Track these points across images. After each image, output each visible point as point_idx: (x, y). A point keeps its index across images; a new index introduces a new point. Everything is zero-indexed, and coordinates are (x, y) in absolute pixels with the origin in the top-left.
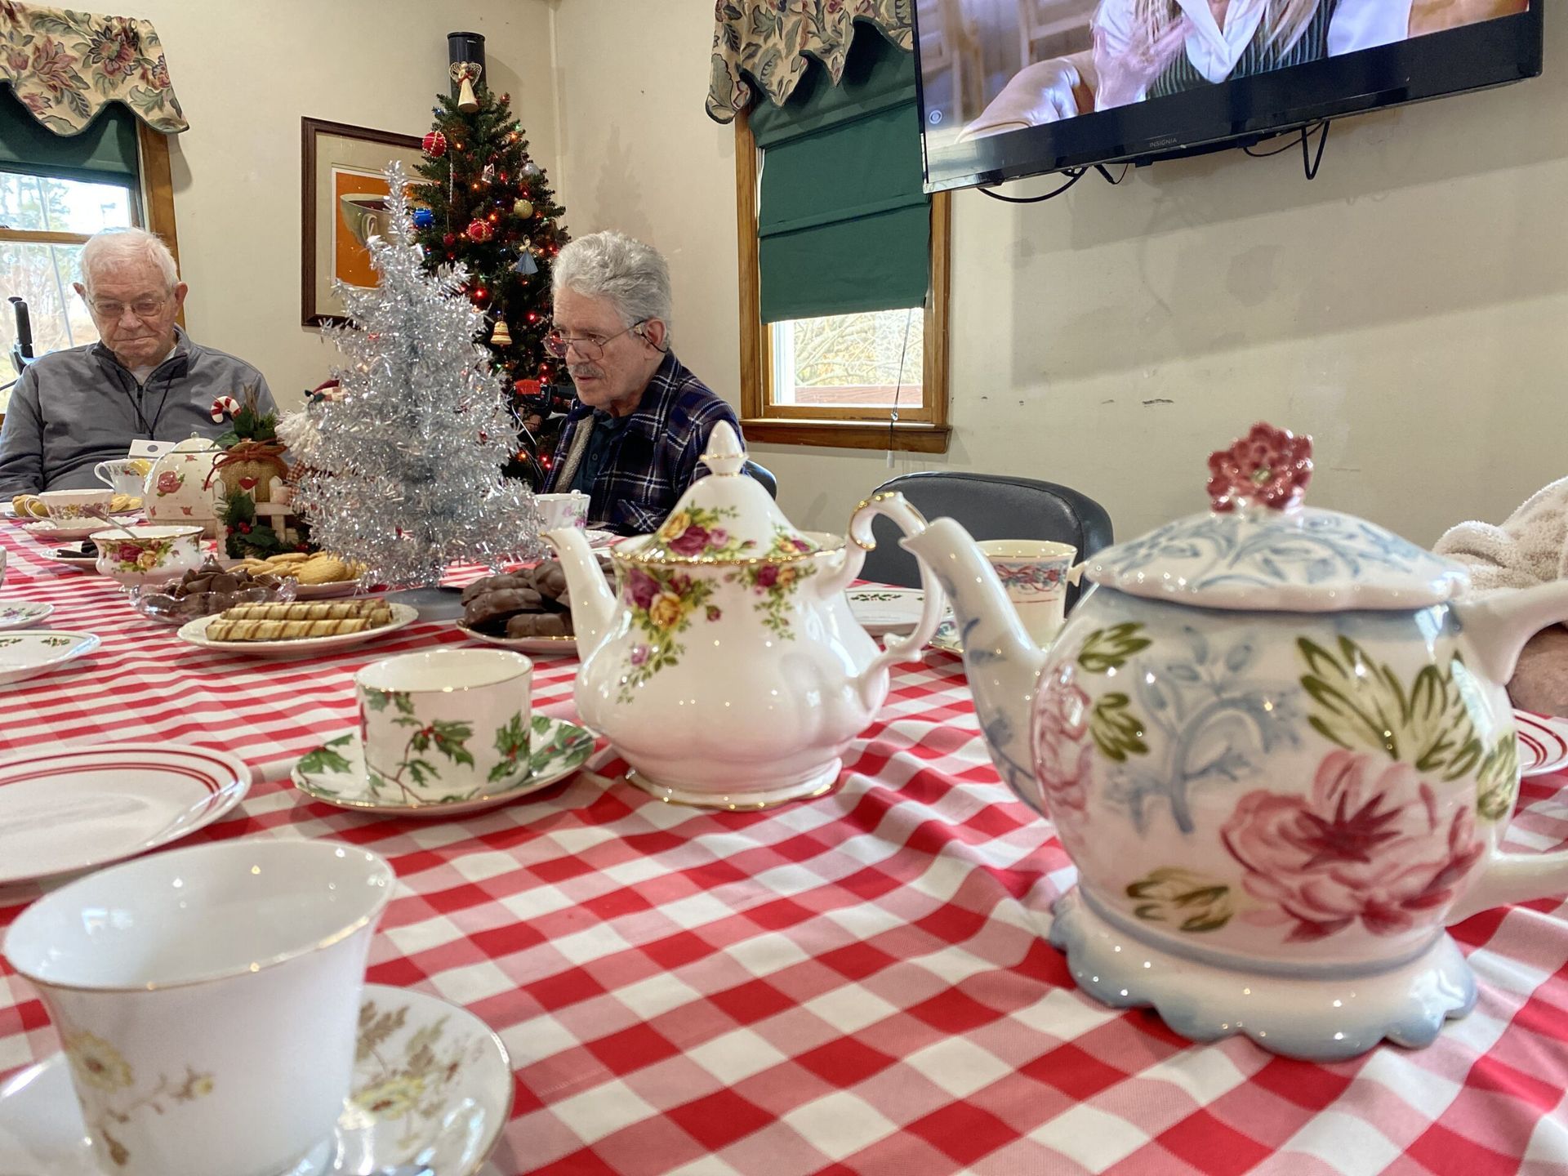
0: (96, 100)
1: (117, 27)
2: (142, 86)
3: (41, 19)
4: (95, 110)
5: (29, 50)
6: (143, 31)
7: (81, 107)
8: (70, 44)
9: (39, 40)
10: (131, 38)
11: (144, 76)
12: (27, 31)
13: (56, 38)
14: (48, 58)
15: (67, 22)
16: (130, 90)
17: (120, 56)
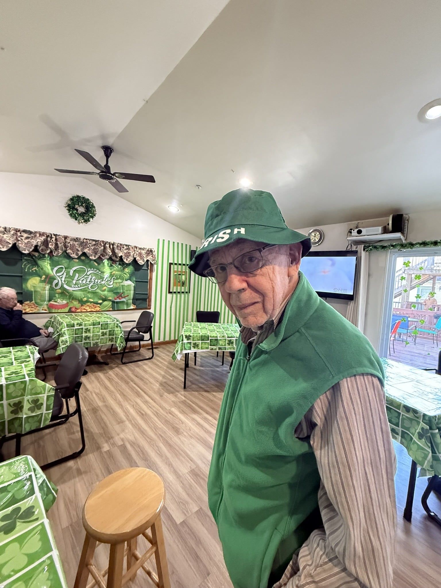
0: (145, 260)
1: (150, 250)
2: (152, 258)
3: (140, 249)
4: (145, 261)
5: (138, 253)
6: (153, 251)
7: (143, 261)
8: (143, 252)
9: (139, 251)
10: (151, 251)
11: (152, 256)
12: (138, 250)
13: (142, 251)
14: (140, 254)
15: (143, 249)
16: (150, 258)
17: (149, 253)
